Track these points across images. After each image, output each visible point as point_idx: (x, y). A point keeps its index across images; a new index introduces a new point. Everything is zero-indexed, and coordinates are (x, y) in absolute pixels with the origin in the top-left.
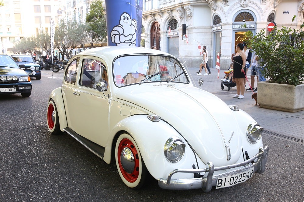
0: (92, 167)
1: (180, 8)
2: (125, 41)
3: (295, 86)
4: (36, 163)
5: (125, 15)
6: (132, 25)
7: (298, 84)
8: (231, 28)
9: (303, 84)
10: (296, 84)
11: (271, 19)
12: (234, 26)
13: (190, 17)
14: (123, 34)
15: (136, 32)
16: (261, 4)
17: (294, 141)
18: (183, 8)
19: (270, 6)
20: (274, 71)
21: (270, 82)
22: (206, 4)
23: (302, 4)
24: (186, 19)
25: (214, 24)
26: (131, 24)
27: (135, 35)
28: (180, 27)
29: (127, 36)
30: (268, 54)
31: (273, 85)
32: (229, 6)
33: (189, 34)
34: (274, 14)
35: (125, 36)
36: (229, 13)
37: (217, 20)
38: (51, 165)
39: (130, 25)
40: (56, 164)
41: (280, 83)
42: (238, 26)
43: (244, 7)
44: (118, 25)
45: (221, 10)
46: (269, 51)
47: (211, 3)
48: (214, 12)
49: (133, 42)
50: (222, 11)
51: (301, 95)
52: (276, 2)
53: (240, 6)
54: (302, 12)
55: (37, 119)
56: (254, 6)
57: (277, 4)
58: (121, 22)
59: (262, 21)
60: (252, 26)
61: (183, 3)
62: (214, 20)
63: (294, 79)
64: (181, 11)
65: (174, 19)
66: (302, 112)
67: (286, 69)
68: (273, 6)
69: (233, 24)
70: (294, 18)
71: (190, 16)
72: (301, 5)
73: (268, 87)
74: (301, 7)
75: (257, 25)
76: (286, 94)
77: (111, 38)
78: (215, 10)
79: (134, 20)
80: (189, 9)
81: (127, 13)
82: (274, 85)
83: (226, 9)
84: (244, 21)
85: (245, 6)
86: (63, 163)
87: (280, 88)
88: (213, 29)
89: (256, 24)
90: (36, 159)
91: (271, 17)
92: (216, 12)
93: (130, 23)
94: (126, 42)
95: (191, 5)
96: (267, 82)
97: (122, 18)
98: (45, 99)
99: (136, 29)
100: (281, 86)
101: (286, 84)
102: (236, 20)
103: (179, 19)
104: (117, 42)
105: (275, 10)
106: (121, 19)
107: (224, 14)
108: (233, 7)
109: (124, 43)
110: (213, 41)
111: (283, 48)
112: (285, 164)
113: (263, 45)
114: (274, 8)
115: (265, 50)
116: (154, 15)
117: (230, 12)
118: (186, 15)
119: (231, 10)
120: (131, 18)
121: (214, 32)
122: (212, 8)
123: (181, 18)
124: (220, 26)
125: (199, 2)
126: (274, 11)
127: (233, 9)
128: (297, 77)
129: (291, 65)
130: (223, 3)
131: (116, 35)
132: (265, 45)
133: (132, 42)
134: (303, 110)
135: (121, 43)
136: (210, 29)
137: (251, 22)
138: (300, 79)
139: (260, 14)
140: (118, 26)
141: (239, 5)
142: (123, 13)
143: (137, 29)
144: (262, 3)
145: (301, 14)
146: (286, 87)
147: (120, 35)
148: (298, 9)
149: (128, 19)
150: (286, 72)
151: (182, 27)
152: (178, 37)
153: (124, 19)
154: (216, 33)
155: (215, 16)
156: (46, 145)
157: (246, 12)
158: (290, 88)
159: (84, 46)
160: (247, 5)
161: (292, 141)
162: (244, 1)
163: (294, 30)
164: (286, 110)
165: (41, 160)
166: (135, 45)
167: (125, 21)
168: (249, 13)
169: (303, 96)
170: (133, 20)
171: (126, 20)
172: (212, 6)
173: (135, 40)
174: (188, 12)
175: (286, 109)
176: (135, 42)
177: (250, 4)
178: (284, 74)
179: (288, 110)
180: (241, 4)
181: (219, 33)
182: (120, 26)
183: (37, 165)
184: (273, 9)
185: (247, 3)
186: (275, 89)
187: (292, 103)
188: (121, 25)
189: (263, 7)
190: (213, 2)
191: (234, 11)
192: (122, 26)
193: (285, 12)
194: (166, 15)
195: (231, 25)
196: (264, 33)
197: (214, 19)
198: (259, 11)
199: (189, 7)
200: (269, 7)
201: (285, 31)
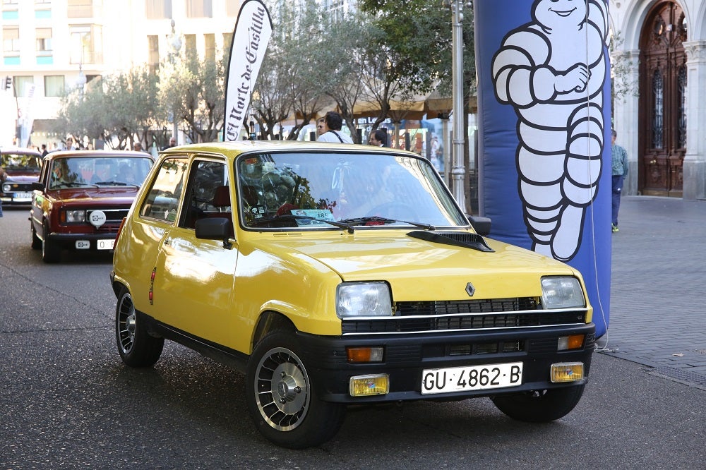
2: (556, 93)
6: (590, 22)
14: (546, 65)
15: (603, 52)
26: (585, 20)
27: (600, 68)
29: (564, 73)
35: (556, 73)
39: (581, 24)
44: (529, 23)
49: (592, 97)
58: (542, 13)
77: (494, 81)
93: (579, 15)
94: (559, 98)
99: (603, 42)
104: (522, 97)
109: (552, 101)
131: (514, 68)
133: (586, 99)
135: (536, 101)
140: (525, 28)
143: (608, 42)
147: (533, 68)
166: (601, 110)
167: (555, 6)
171: (563, 4)
173: (601, 89)
176: (598, 100)
182: (536, 27)
188: (540, 24)
192: (544, 27)
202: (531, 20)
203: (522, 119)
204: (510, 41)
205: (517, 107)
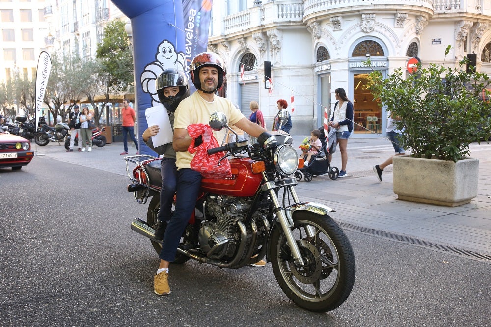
0: (111, 306)
1: (259, 35)
3: (455, 162)
4: (9, 302)
5: (166, 45)
6: (179, 62)
7: (459, 159)
8: (347, 68)
9: (467, 158)
10: (455, 159)
11: (412, 52)
12: (351, 65)
13: (277, 50)
16: (395, 27)
17: (456, 255)
18: (264, 34)
19: (410, 31)
20: (419, 137)
21: (413, 156)
22: (304, 27)
23: (462, 28)
24: (270, 53)
25: (318, 61)
26: (176, 61)
28: (259, 67)
30: (408, 110)
31: (417, 161)
32: (341, 30)
33: (276, 78)
34: (417, 45)
36: (342, 43)
37: (323, 54)
38: (37, 305)
40: (46, 303)
41: (429, 157)
42: (358, 64)
43: (367, 33)
44: (154, 62)
45: (329, 37)
46: (410, 104)
47: (312, 25)
48: (317, 41)
50: (331, 39)
51: (465, 176)
52: (419, 25)
53: (360, 30)
54: (463, 40)
55: (10, 226)
56: (383, 30)
57: (421, 27)
58: (159, 57)
59: (397, 56)
60: (381, 64)
61: (264, 25)
62: (317, 55)
63: (452, 150)
64: (261, 39)
65: (250, 54)
66: (468, 205)
67: (439, 134)
68: (415, 31)
69: (349, 62)
70: (448, 49)
71: (277, 48)
72: (460, 30)
73: (410, 164)
74: (460, 33)
75: (390, 62)
76: (441, 176)
77: (142, 84)
78: (319, 38)
79: (181, 53)
80: (275, 36)
81: (169, 42)
82: (421, 161)
83: (337, 35)
84: (367, 55)
85: (368, 31)
86: (59, 301)
87: (430, 166)
88: (317, 69)
89: (388, 60)
90: (8, 296)
91: (413, 50)
92: (320, 40)
93: (174, 59)
95: (278, 29)
96: (408, 156)
97: (161, 49)
98: (23, 192)
99: (184, 69)
100: (431, 163)
101: (440, 159)
102: (354, 54)
103: (258, 52)
105: (419, 37)
106: (158, 52)
107: (334, 43)
108: (349, 32)
110: (316, 90)
111: (432, 100)
112: (442, 292)
113: (399, 94)
114: (417, 34)
115: (402, 103)
116: (216, 45)
117: (344, 40)
118: (270, 46)
119: (345, 37)
120: (175, 51)
121: (319, 75)
122: (314, 34)
123: (262, 50)
124: (327, 64)
125: (291, 24)
126: (417, 38)
127: (348, 36)
128: (458, 146)
129: (447, 128)
130: (332, 25)
131: (150, 79)
132: (403, 94)
134: (469, 203)
136: (311, 70)
137: (380, 57)
138: (463, 151)
139: (395, 44)
140: (153, 63)
141: (358, 29)
142: (163, 42)
143: (186, 70)
144: (396, 25)
145: (461, 44)
146: (439, 164)
148: (456, 36)
149: (170, 51)
150: (439, 139)
151: (263, 67)
152: (258, 83)
153: (164, 52)
154: (322, 76)
155: (320, 47)
156: (26, 270)
157: (370, 41)
158: (446, 166)
159: (92, 99)
160: (371, 29)
161: (453, 254)
162: (367, 23)
163: (450, 69)
164: (441, 203)
165: (18, 297)
167: (165, 55)
168: (375, 42)
169: (468, 179)
170: (179, 53)
171: (168, 54)
172: (313, 30)
174: (273, 41)
175: (442, 201)
177: (377, 28)
178: (436, 142)
179: (445, 204)
180: (361, 28)
181: (327, 75)
182: (157, 63)
183: (11, 305)
184: (415, 36)
185: (371, 26)
186: (421, 169)
187: (451, 190)
188: (159, 62)
189: (398, 32)
190: (314, 24)
191: (350, 39)
192: (160, 63)
193: (435, 41)
194: (236, 47)
195: (347, 63)
196: (400, 74)
197: (318, 52)
198: (392, 39)
199: (275, 32)
200: (408, 32)
201: (435, 70)
202: (155, 60)
203: (153, 99)
204: (148, 68)
205: (151, 94)
